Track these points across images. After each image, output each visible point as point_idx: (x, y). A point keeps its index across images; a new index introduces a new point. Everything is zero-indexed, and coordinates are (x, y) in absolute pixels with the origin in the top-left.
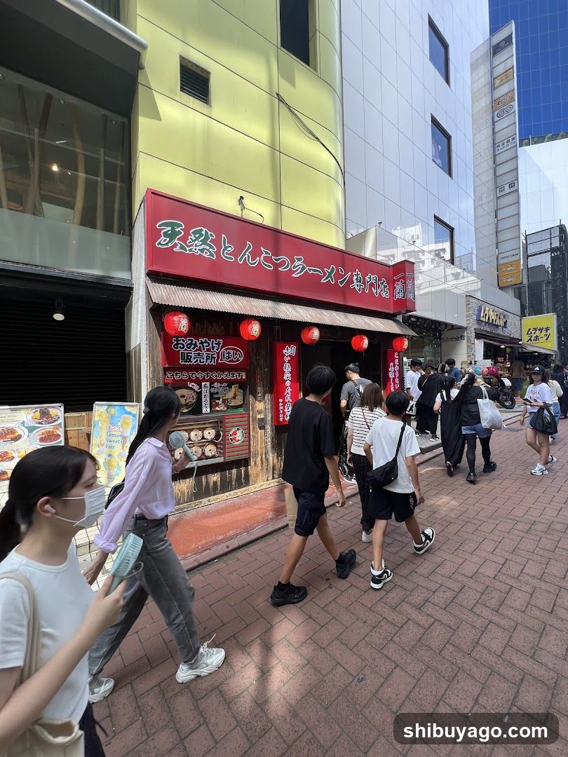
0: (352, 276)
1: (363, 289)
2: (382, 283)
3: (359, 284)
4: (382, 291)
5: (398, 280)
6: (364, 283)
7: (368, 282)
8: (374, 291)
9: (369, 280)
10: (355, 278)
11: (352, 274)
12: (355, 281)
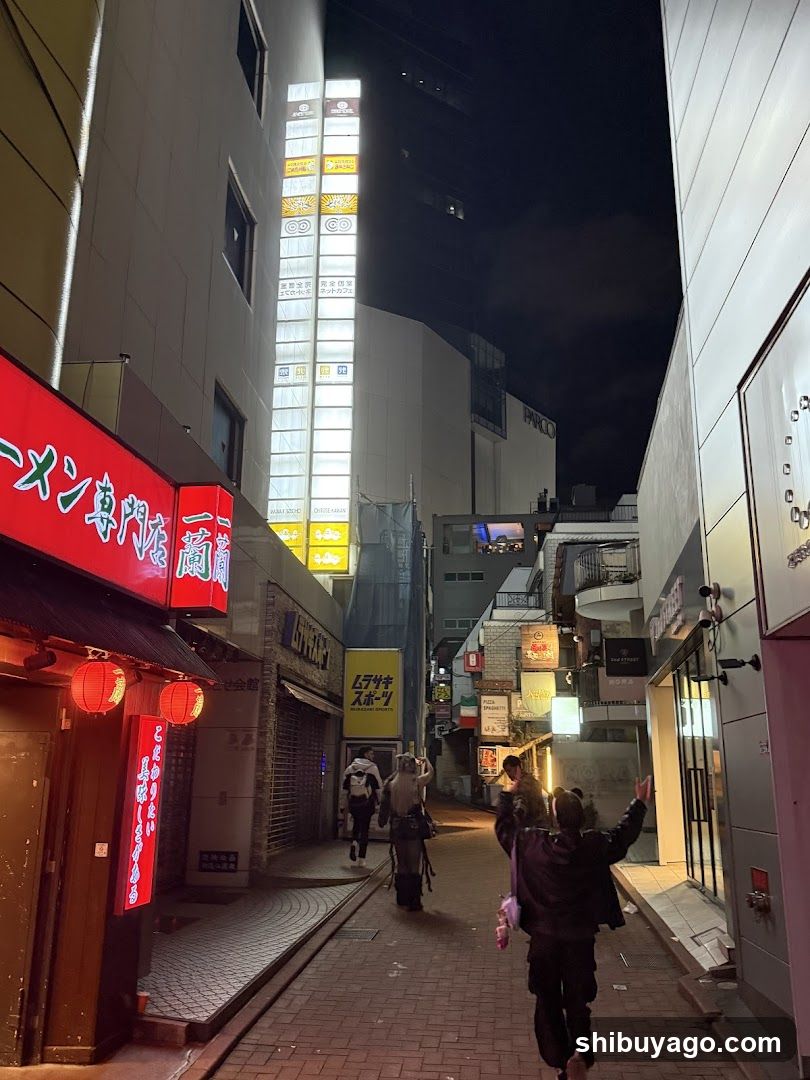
0: (92, 490)
1: (114, 533)
2: (155, 526)
3: (105, 514)
4: (152, 547)
5: (194, 528)
6: (117, 515)
7: (126, 516)
8: (137, 543)
9: (129, 510)
10: (99, 496)
11: (93, 485)
12: (98, 505)
